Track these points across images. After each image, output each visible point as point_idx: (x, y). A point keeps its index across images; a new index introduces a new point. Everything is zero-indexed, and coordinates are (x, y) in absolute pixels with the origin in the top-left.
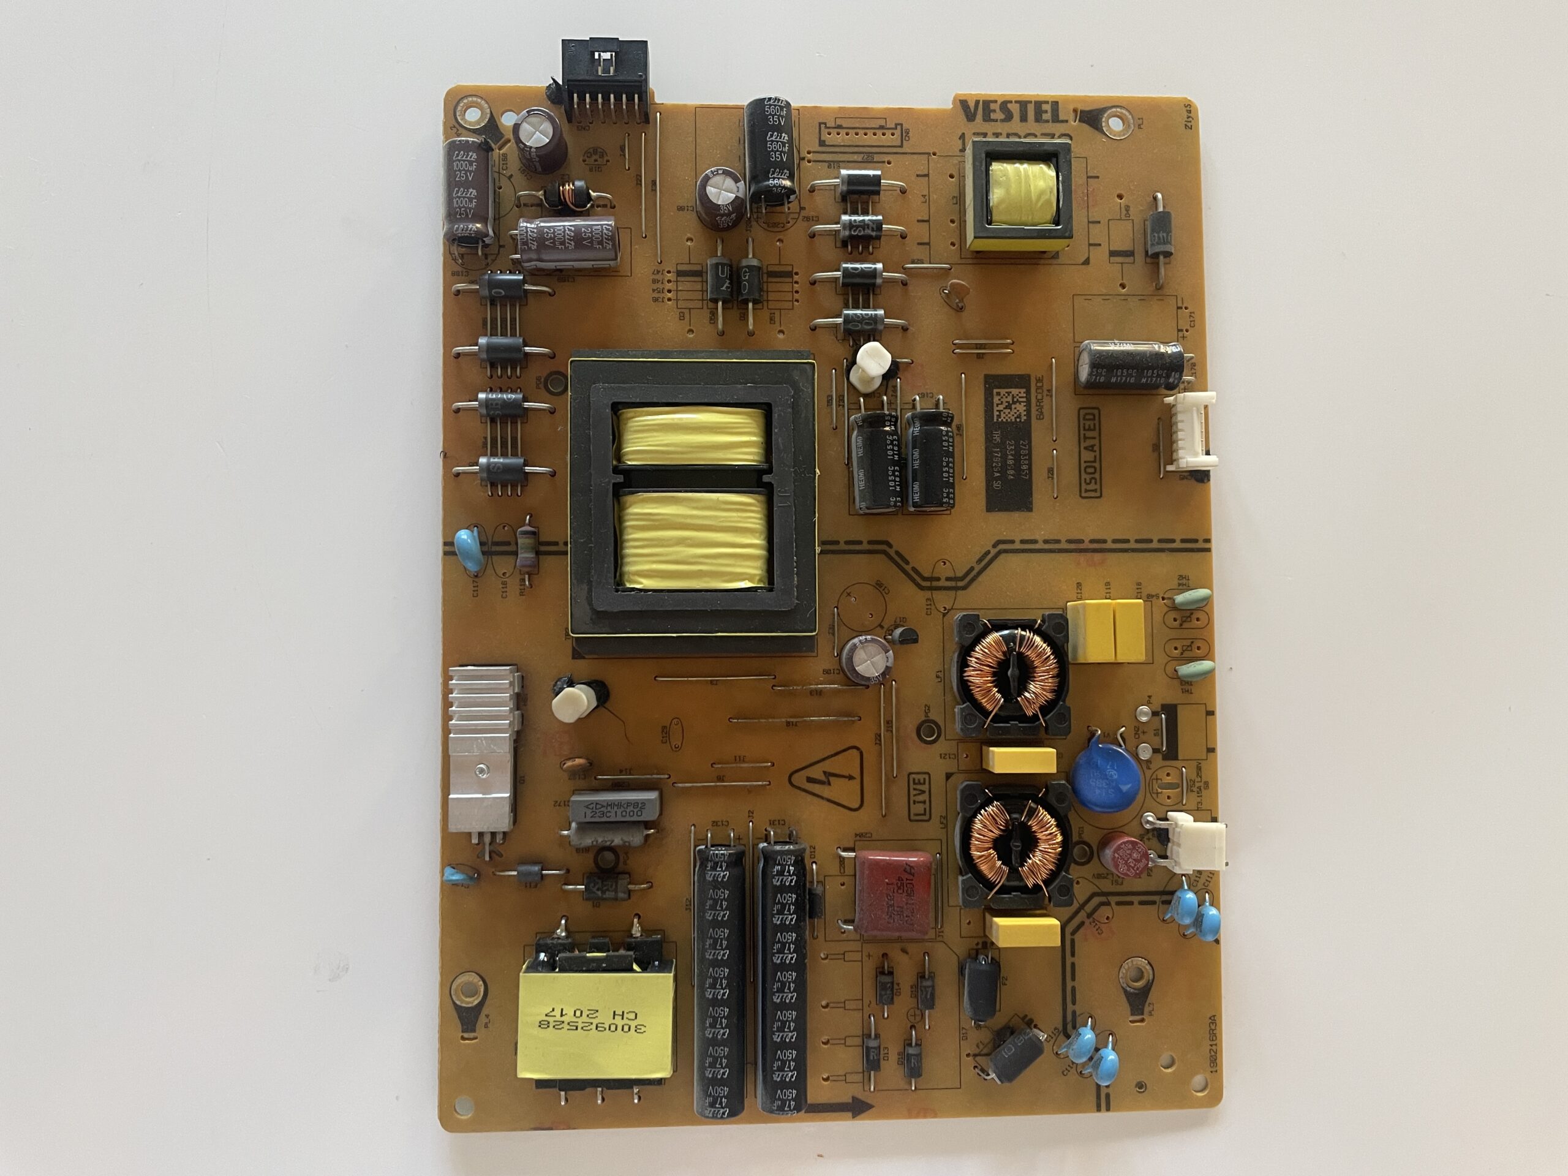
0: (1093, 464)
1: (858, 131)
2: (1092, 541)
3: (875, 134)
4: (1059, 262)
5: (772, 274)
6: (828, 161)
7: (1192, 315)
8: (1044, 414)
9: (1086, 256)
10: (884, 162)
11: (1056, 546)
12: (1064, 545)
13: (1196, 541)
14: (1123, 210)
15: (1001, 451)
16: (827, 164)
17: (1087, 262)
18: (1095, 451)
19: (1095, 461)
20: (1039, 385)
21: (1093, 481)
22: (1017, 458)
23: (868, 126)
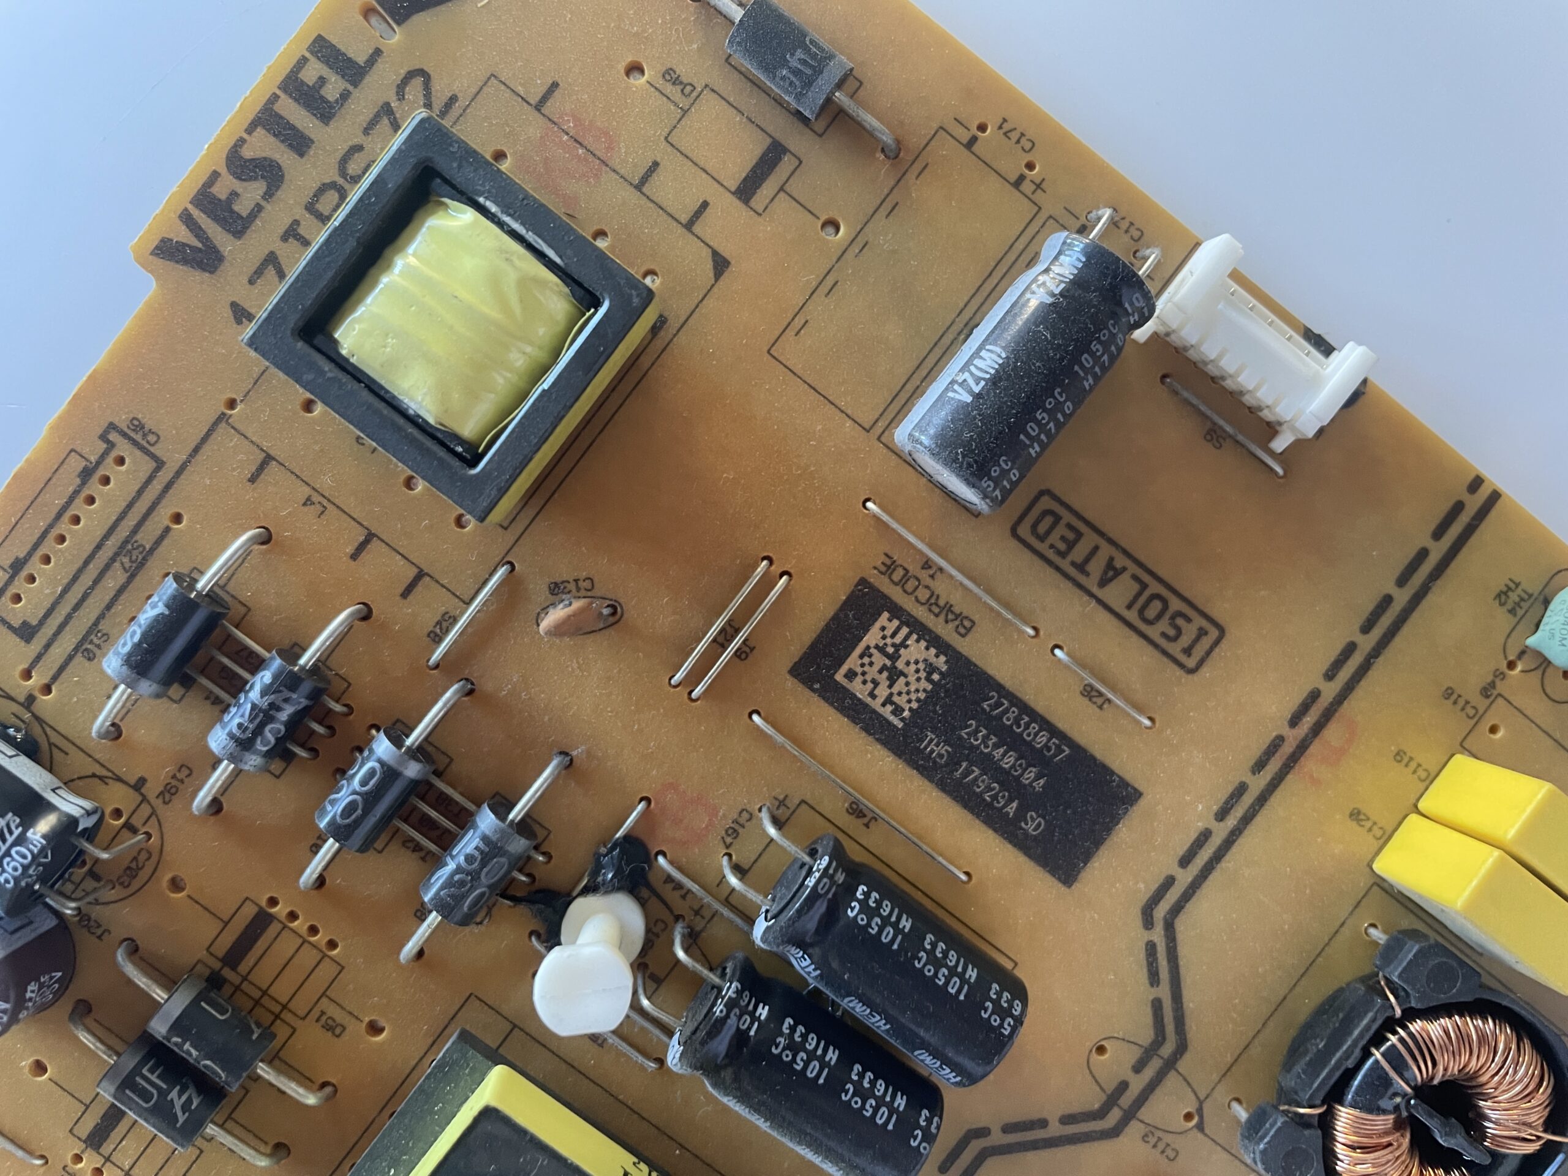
0: (1147, 594)
1: (55, 532)
2: (1294, 722)
3: (91, 500)
4: (678, 325)
5: (235, 955)
6: (76, 649)
7: (1006, 127)
8: (965, 614)
9: (706, 253)
10: (167, 530)
11: (1248, 800)
12: (1257, 784)
13: (1458, 507)
14: (669, 89)
15: (971, 763)
16: (79, 658)
17: (721, 264)
18: (1124, 569)
19: (1144, 586)
20: (898, 575)
21: (1180, 621)
22: (1012, 741)
23: (59, 502)
